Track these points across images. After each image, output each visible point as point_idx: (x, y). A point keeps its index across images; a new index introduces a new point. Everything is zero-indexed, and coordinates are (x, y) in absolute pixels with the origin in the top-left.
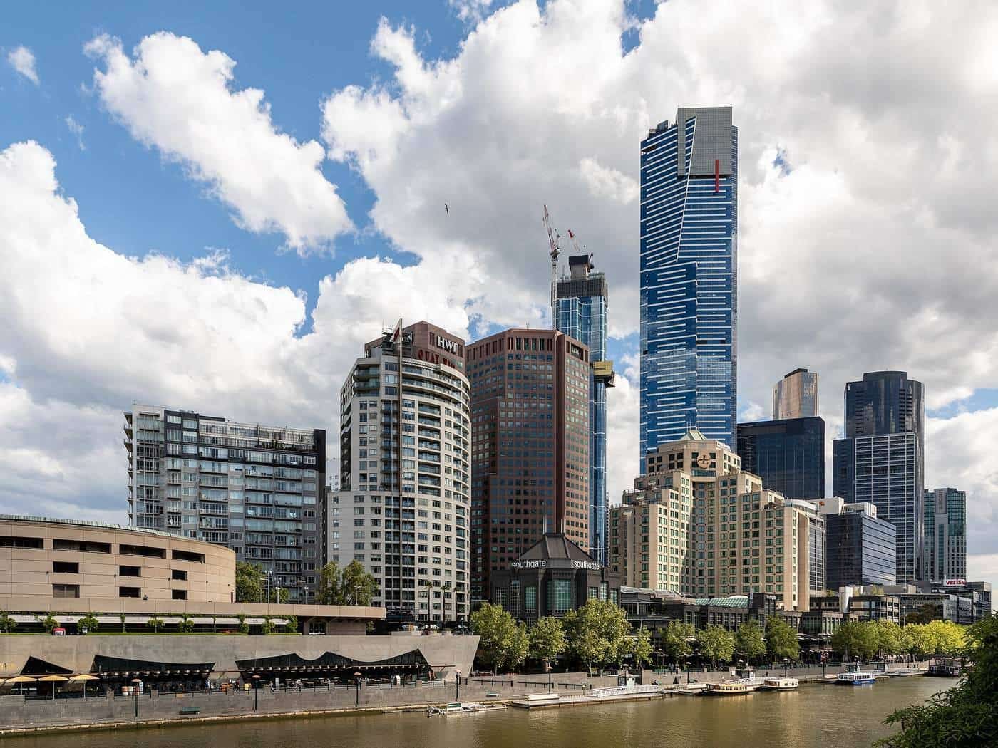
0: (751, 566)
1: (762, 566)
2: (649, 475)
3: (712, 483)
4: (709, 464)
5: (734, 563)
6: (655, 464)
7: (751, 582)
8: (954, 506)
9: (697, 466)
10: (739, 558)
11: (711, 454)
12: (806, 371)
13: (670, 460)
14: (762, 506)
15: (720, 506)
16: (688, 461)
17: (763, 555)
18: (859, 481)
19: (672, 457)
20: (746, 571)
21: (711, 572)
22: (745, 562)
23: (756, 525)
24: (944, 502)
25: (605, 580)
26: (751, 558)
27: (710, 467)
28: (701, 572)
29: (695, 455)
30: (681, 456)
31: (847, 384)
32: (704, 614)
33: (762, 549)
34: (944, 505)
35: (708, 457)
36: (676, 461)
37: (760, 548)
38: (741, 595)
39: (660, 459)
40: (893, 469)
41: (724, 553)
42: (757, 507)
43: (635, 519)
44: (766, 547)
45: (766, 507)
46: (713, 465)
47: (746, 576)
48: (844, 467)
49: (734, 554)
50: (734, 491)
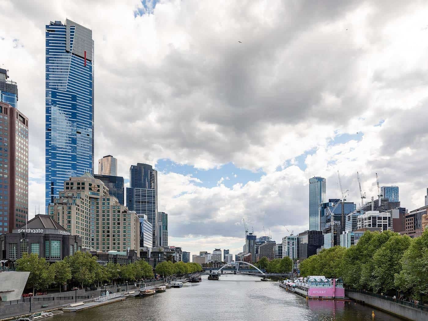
0: (116, 237)
1: (121, 238)
2: (66, 190)
3: (98, 198)
4: (97, 190)
5: (108, 236)
6: (70, 186)
7: (116, 244)
8: (164, 219)
9: (91, 190)
10: (111, 234)
11: (97, 185)
12: (112, 157)
13: (78, 185)
14: (121, 212)
15: (102, 210)
16: (87, 186)
17: (122, 234)
18: (136, 206)
19: (79, 184)
20: (114, 240)
21: (98, 240)
22: (114, 236)
23: (119, 220)
24: (161, 217)
25: (76, 241)
26: (116, 234)
27: (97, 191)
28: (93, 240)
29: (90, 185)
30: (83, 184)
31: (132, 166)
32: (115, 259)
33: (121, 230)
34: (161, 218)
35: (96, 186)
36: (81, 186)
37: (120, 230)
38: (112, 250)
39: (72, 184)
40: (148, 202)
41: (104, 231)
42: (119, 212)
43: (63, 211)
44: (123, 230)
45: (123, 212)
46: (98, 191)
47: (114, 242)
48: (130, 199)
49: (108, 232)
50: (109, 204)
